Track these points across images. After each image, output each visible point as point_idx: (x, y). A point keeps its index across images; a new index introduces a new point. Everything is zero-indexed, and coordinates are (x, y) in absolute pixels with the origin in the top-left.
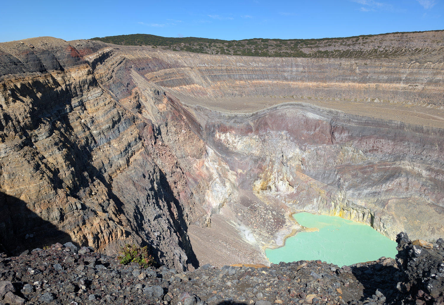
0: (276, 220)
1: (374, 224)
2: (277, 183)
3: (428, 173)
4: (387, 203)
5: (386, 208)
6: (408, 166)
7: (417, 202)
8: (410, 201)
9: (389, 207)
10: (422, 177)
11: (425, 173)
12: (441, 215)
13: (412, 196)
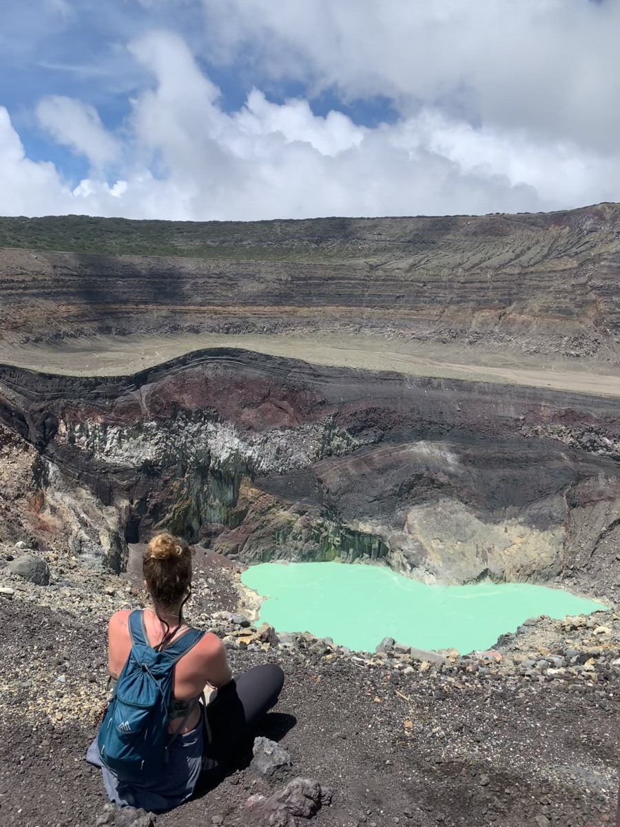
0: (219, 597)
1: (393, 562)
3: (455, 456)
4: (406, 520)
5: (405, 528)
6: (424, 449)
7: (449, 509)
8: (440, 509)
9: (410, 527)
10: (448, 464)
11: (451, 458)
12: (488, 525)
13: (441, 501)
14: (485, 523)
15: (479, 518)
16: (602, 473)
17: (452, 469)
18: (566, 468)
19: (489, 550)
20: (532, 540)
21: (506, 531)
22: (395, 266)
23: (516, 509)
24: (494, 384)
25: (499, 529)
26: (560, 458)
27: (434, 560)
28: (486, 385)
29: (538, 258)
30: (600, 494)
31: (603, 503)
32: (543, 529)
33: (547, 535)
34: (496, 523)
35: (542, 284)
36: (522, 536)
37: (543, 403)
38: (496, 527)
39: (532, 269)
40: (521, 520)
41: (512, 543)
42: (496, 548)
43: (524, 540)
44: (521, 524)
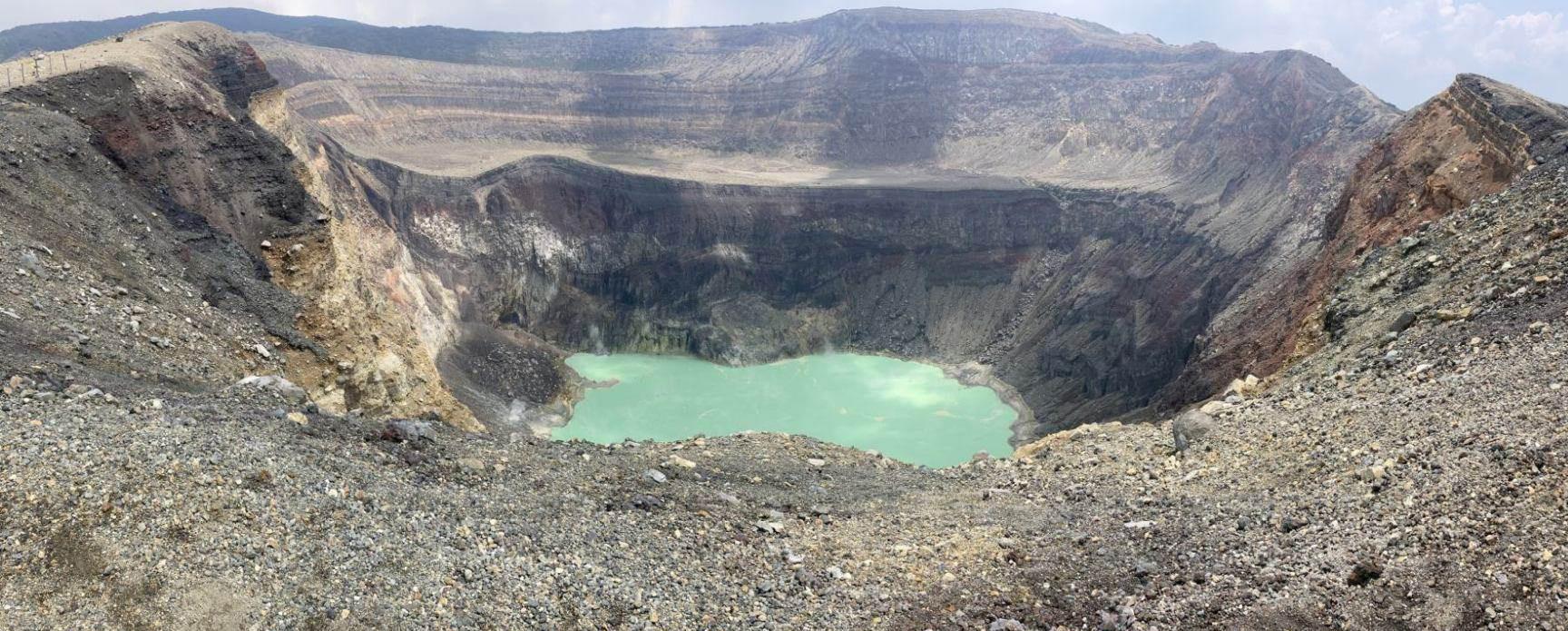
3: (748, 254)
5: (710, 320)
6: (722, 252)
7: (748, 302)
8: (739, 302)
9: (715, 319)
10: (744, 264)
11: (744, 256)
12: (782, 311)
13: (740, 295)
14: (779, 309)
15: (773, 305)
16: (868, 253)
17: (747, 267)
18: (841, 254)
19: (785, 331)
20: (820, 317)
21: (797, 313)
23: (804, 294)
24: (776, 188)
25: (791, 313)
26: (835, 247)
27: (738, 347)
30: (870, 270)
31: (874, 277)
32: (828, 306)
33: (833, 311)
34: (788, 309)
36: (811, 315)
37: (818, 201)
38: (788, 312)
40: (809, 302)
41: (804, 323)
42: (791, 329)
43: (814, 318)
44: (809, 306)
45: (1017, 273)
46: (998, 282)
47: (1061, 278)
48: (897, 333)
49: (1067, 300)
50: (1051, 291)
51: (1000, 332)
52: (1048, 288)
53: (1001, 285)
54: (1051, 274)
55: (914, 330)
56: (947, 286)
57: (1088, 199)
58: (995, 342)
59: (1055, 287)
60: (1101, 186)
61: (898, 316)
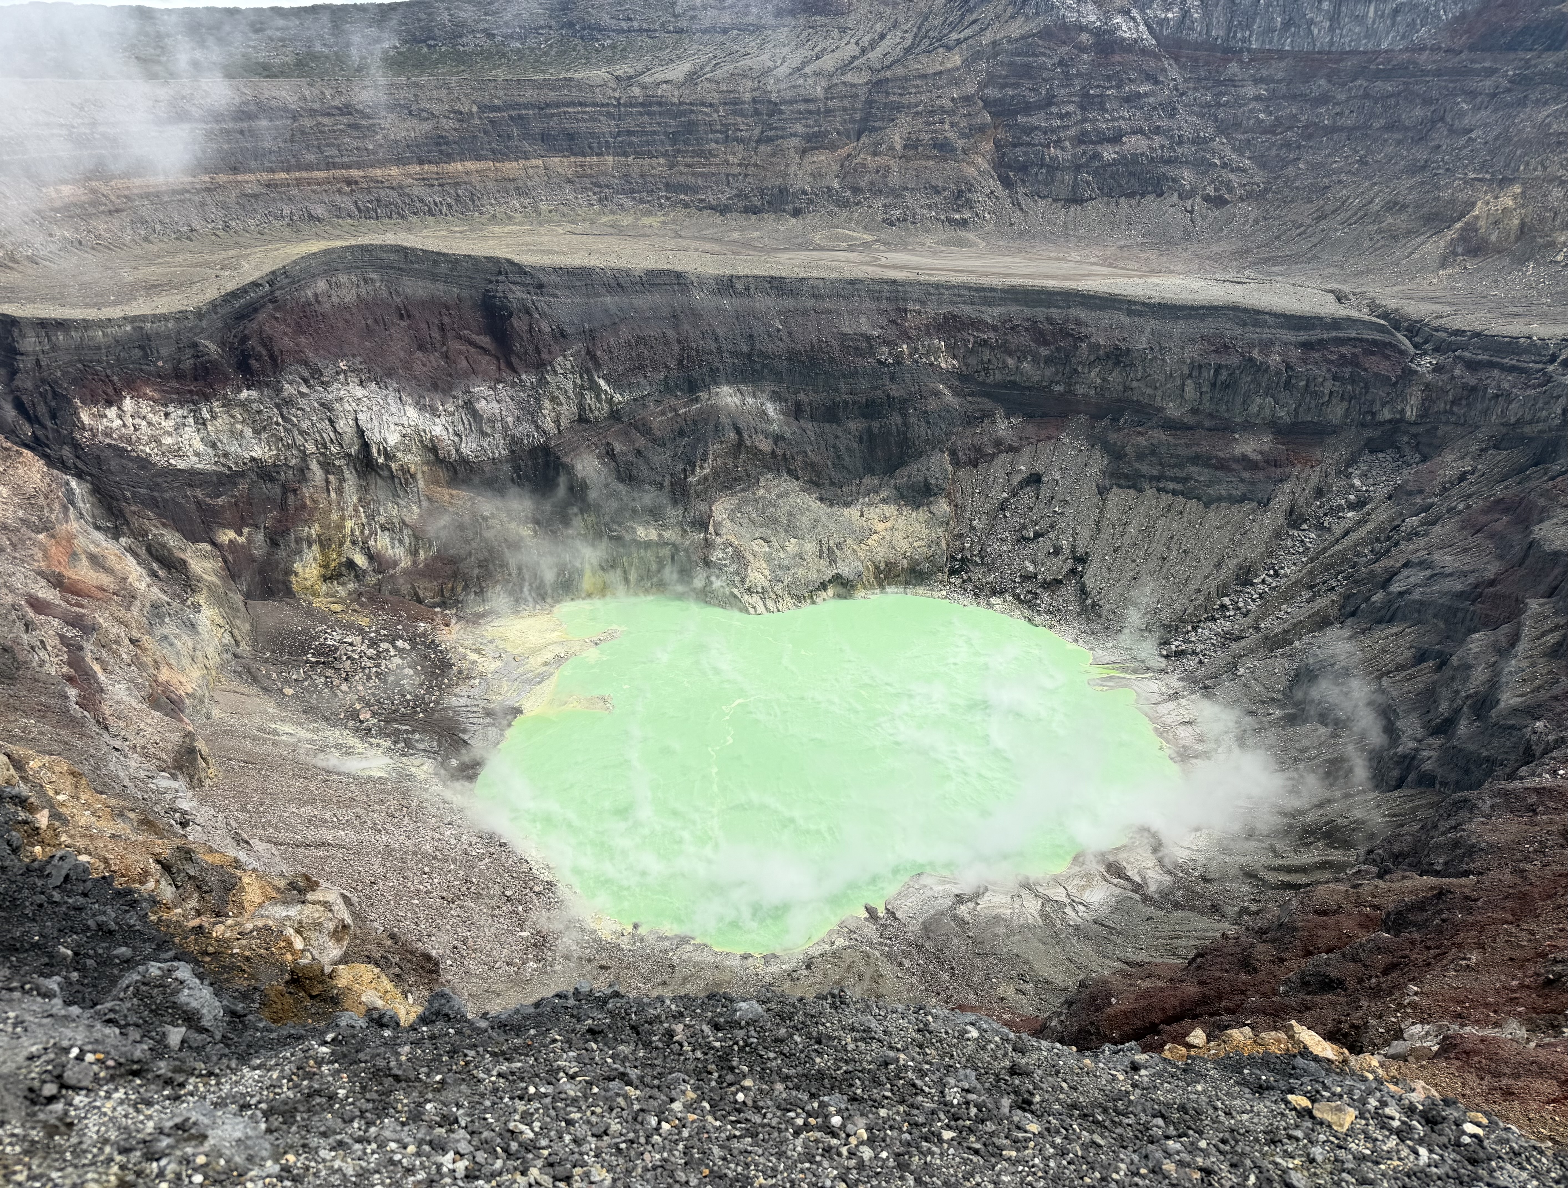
0: (419, 668)
2: (372, 543)
3: (778, 405)
4: (710, 516)
5: (710, 527)
6: (730, 398)
7: (776, 491)
8: (761, 492)
9: (717, 525)
10: (770, 422)
11: (772, 409)
12: (836, 508)
13: (762, 479)
14: (831, 505)
15: (821, 499)
16: (1000, 411)
17: (775, 427)
18: (947, 409)
19: (838, 546)
20: (901, 523)
21: (862, 514)
22: (660, 77)
23: (876, 480)
24: (832, 281)
25: (851, 513)
26: (937, 394)
27: (757, 571)
28: (821, 284)
29: (898, 52)
30: (998, 443)
31: (1004, 456)
32: (917, 505)
33: (922, 514)
34: (847, 504)
35: (906, 100)
36: (886, 519)
37: (910, 307)
38: (846, 511)
39: (888, 74)
40: (883, 495)
41: (872, 532)
42: (849, 541)
43: (889, 524)
44: (884, 501)
45: (1287, 487)
46: (1243, 499)
47: (1381, 515)
48: (1031, 568)
49: (1378, 567)
50: (1353, 537)
51: (1226, 601)
52: (1346, 533)
53: (1249, 506)
54: (1359, 504)
55: (1061, 566)
56: (1140, 491)
57: (1483, 357)
58: (1214, 619)
59: (1362, 532)
60: (1526, 330)
61: (1037, 535)
